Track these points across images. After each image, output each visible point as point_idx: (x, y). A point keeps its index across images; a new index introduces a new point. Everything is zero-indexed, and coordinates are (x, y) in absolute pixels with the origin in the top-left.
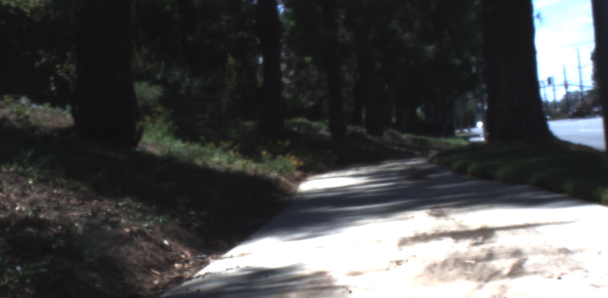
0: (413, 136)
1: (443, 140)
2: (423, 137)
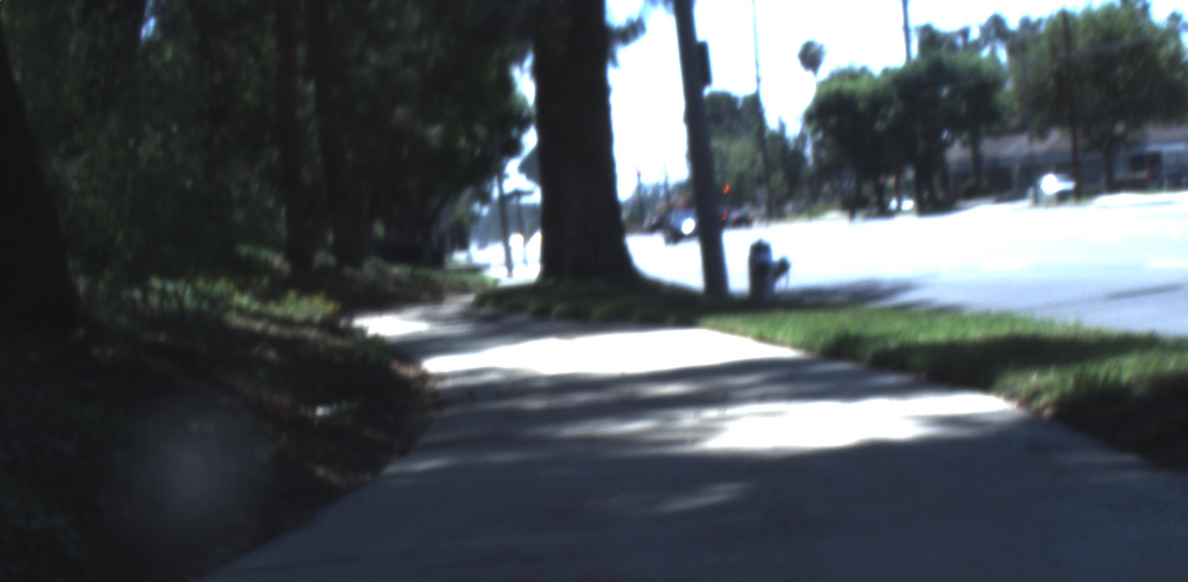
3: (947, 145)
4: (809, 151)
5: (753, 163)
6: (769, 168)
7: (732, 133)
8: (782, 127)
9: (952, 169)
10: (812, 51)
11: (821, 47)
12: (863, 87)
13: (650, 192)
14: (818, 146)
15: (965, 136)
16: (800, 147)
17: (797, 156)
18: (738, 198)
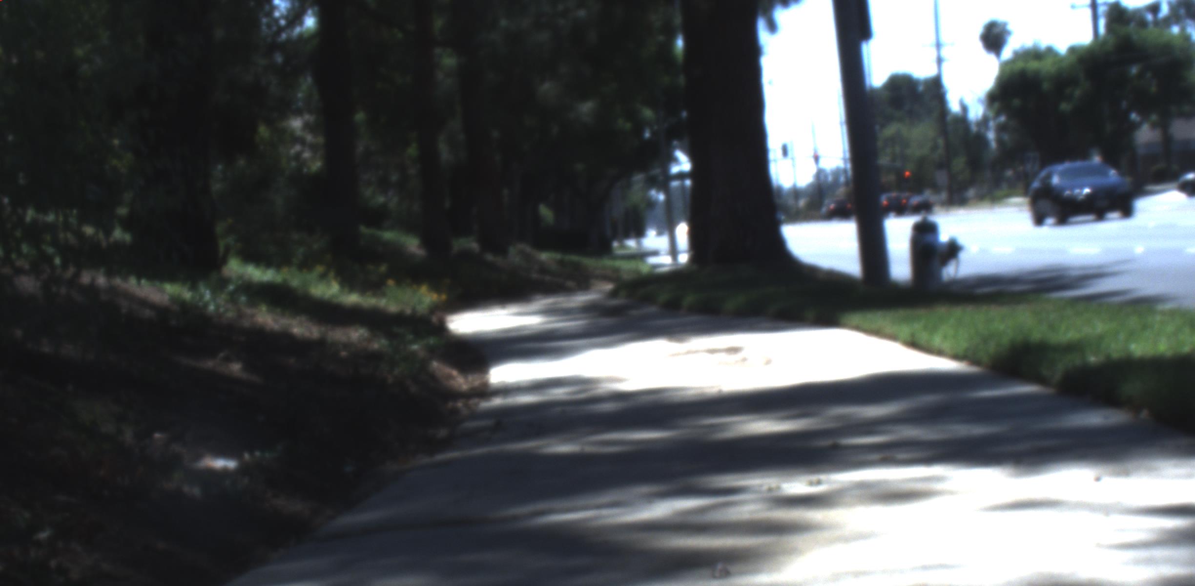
3: (1135, 126)
4: (991, 135)
5: (935, 148)
6: (950, 152)
7: (913, 116)
8: (964, 109)
9: (1141, 151)
10: (996, 31)
11: (1005, 25)
12: (1047, 67)
13: (830, 179)
14: (1001, 129)
15: (1154, 117)
16: (983, 131)
17: (980, 140)
18: (918, 183)
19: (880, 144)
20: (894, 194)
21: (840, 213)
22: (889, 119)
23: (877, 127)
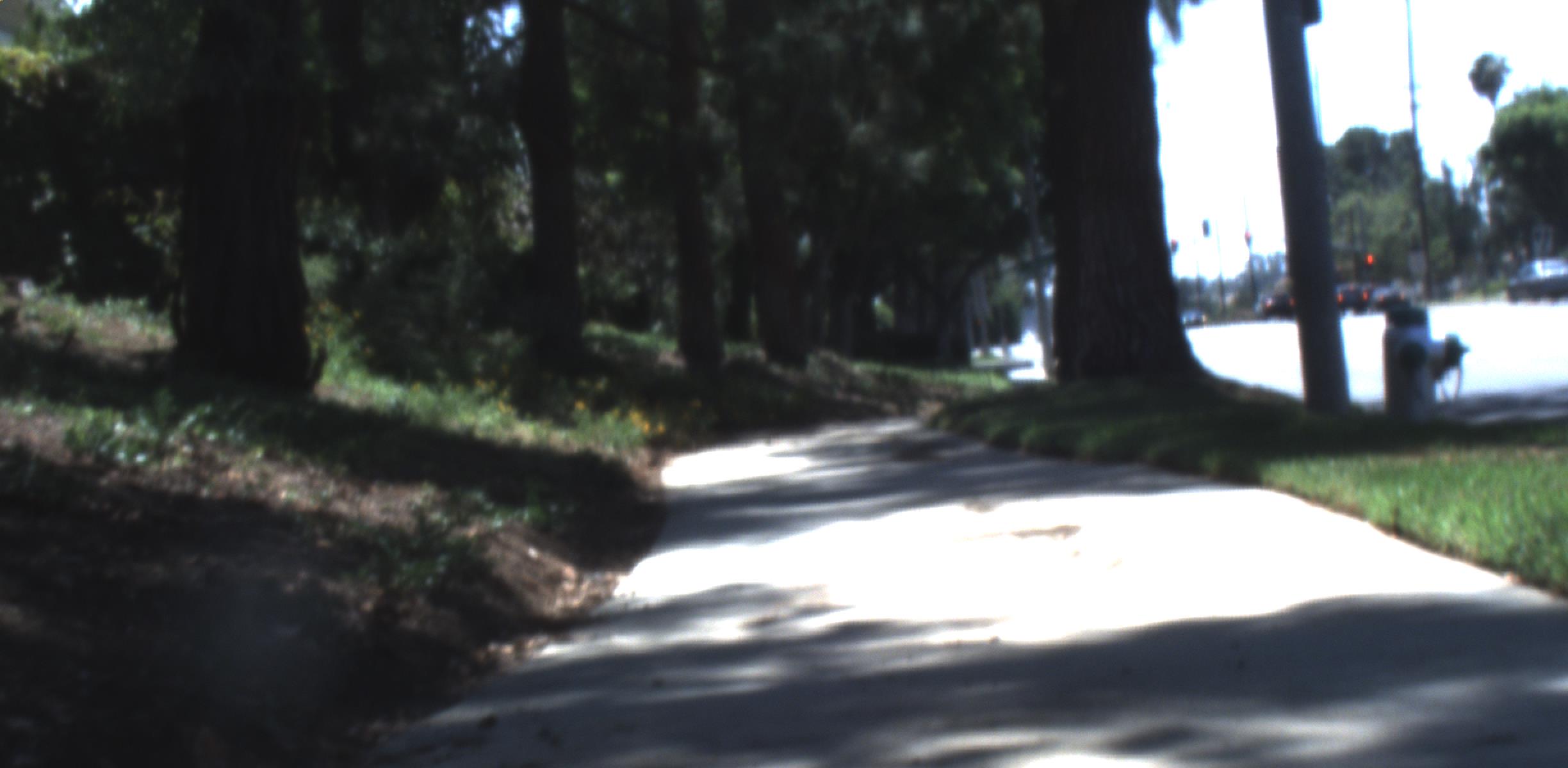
0: (877, 368)
1: (948, 377)
2: (901, 370)
4: (1484, 207)
5: (1407, 224)
6: (1428, 229)
7: (1379, 183)
8: (1447, 172)
10: (1491, 67)
11: (1503, 60)
13: (1267, 267)
14: (1497, 198)
16: (1472, 200)
17: (1469, 213)
18: (1385, 271)
19: (1333, 220)
20: (1352, 286)
21: (1279, 311)
22: (1344, 187)
23: (1330, 199)
